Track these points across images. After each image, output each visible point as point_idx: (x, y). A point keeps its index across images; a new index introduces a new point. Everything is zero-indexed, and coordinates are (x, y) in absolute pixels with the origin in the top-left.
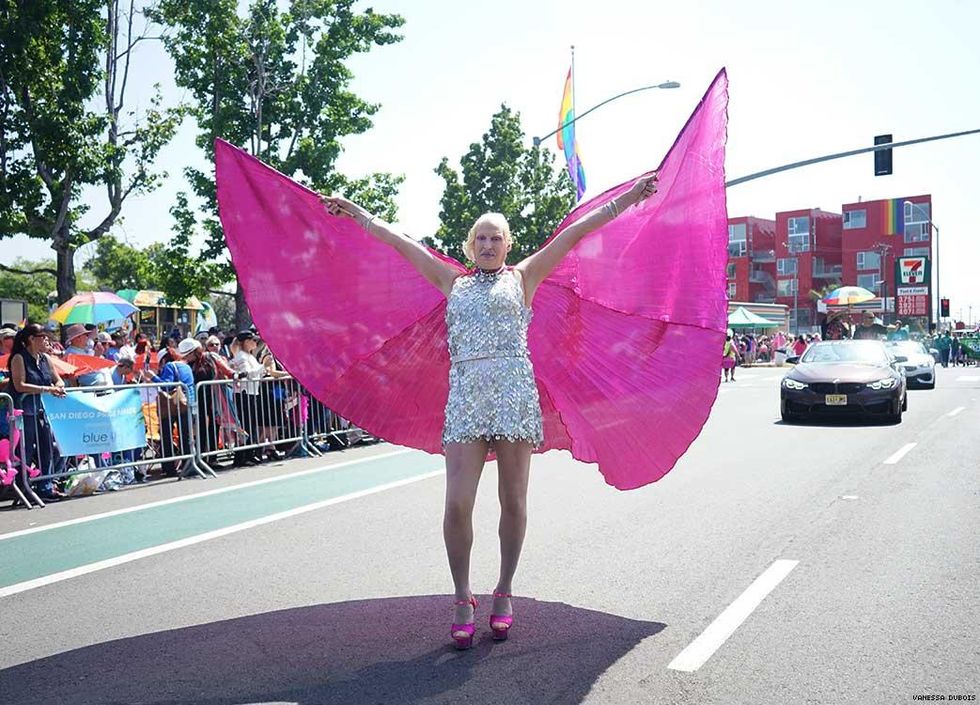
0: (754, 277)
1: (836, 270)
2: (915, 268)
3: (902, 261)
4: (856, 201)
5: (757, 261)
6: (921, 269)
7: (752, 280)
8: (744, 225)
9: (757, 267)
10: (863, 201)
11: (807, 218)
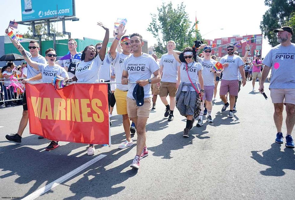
0: (223, 51)
1: (241, 50)
2: (257, 52)
3: (255, 50)
4: (246, 35)
5: (224, 48)
6: (259, 52)
7: (222, 52)
8: (221, 40)
9: (223, 49)
10: (247, 35)
11: (235, 39)
